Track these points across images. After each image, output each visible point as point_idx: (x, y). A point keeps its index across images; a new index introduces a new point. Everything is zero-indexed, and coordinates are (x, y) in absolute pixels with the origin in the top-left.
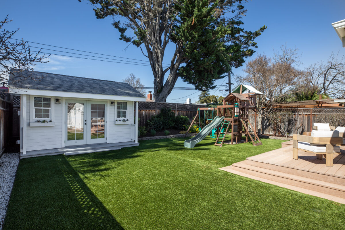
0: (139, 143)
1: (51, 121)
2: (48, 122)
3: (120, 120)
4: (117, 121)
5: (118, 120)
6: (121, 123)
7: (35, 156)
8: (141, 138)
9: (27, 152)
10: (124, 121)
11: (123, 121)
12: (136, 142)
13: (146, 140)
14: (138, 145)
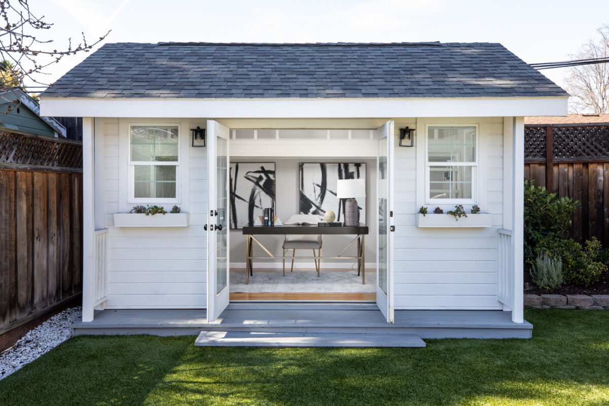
0: (530, 326)
1: (176, 210)
2: (164, 213)
3: (438, 211)
4: (423, 211)
5: (431, 209)
6: (444, 220)
7: (115, 333)
8: (564, 298)
9: (97, 314)
10: (458, 212)
11: (451, 213)
12: (518, 318)
13: (589, 312)
14: (528, 335)
